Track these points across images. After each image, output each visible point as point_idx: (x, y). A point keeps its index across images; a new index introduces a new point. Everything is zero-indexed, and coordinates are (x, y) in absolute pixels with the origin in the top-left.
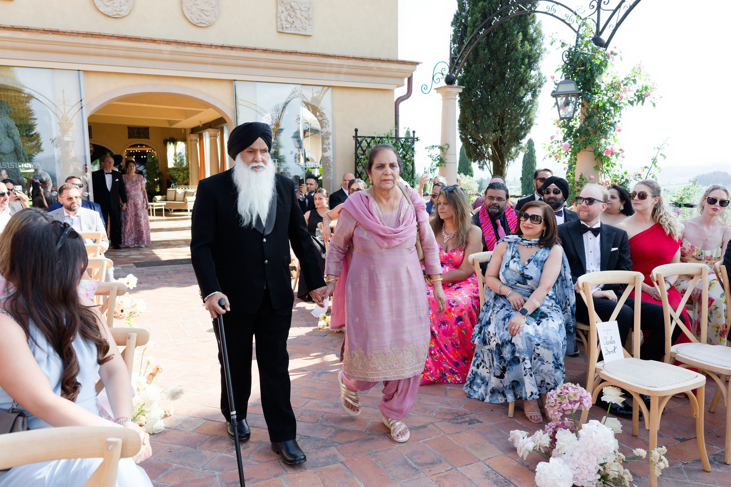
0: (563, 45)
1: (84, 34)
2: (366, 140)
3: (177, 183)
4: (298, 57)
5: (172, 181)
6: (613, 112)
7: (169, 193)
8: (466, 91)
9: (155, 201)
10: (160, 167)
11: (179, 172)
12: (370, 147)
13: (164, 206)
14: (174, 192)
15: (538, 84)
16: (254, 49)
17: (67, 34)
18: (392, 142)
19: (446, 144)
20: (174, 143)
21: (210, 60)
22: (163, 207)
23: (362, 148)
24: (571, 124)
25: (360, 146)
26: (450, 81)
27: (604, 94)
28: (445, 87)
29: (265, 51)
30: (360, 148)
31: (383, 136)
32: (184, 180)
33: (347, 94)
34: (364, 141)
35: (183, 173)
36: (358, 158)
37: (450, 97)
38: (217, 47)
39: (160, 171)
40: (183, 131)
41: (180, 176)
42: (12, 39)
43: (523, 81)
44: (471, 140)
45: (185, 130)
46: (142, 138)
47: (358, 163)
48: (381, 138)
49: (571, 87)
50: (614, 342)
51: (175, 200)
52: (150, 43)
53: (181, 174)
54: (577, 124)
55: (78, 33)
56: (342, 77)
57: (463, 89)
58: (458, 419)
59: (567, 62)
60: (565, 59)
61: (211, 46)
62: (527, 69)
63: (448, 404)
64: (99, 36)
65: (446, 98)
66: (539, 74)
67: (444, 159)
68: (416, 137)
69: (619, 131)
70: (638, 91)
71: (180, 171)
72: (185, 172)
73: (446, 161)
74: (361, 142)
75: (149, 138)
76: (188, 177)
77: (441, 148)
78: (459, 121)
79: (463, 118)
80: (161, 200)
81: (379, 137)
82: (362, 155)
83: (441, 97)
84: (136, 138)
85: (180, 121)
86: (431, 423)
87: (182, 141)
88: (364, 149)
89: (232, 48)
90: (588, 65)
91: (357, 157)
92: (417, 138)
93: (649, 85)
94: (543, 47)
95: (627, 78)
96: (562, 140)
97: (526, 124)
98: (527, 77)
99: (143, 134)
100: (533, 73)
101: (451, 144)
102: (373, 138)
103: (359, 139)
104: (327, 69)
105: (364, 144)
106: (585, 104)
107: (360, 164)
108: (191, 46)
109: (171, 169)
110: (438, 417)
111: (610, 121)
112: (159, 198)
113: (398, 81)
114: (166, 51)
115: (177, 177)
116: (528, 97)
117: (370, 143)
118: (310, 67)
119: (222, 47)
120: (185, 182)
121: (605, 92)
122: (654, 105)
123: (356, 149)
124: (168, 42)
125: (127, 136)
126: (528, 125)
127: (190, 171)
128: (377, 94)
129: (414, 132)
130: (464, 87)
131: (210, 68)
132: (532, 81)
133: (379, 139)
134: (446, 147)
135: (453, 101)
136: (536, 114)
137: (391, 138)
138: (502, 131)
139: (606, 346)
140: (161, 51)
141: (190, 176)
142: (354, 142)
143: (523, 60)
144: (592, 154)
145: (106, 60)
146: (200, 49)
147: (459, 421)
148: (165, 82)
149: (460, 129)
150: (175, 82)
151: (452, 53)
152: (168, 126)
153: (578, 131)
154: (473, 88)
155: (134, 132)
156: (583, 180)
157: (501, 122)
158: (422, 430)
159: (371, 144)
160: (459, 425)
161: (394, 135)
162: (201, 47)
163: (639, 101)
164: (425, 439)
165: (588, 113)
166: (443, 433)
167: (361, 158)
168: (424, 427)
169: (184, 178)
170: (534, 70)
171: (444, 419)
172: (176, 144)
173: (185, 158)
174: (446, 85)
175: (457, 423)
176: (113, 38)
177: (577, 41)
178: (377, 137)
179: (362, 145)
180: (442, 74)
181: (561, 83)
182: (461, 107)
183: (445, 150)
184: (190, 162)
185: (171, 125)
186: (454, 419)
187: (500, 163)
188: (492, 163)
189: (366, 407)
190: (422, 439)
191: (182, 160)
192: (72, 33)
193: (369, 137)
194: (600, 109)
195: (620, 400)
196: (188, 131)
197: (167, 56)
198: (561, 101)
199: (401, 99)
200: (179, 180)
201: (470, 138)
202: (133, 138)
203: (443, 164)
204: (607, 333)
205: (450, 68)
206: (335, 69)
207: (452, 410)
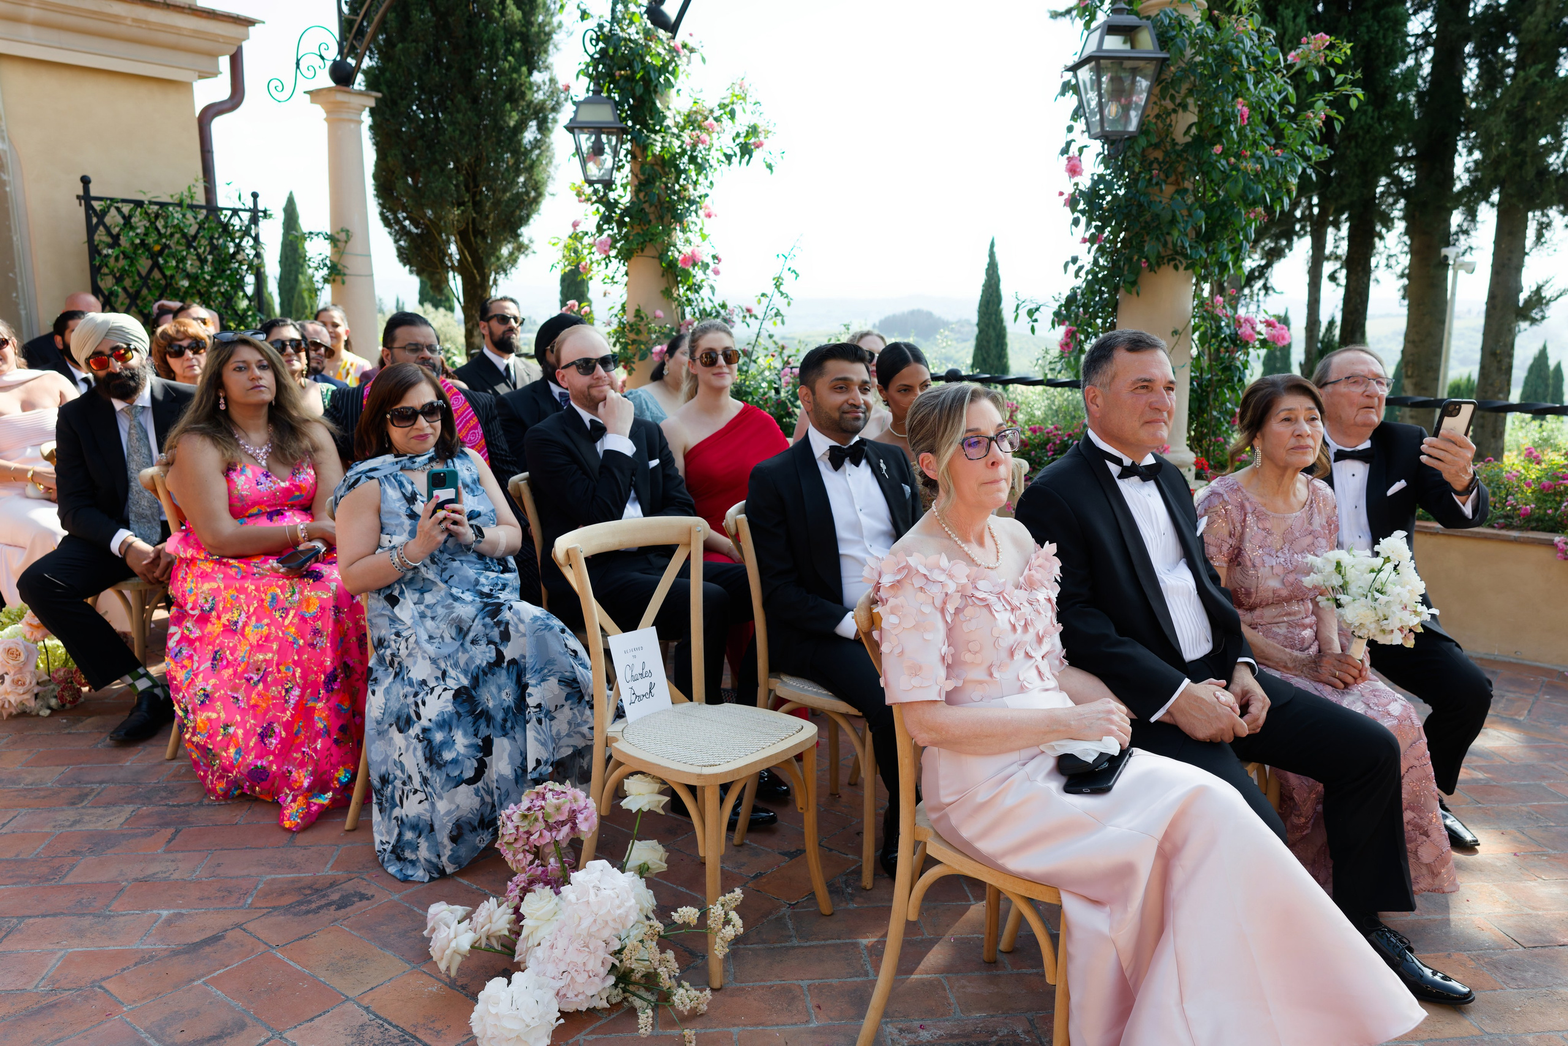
0: (584, 15)
2: (118, 209)
6: (693, 174)
8: (387, 106)
12: (132, 228)
15: (550, 104)
18: (195, 218)
19: (342, 230)
23: (108, 230)
24: (612, 196)
25: (101, 222)
26: (342, 75)
27: (674, 134)
28: (329, 89)
30: (101, 228)
31: (169, 200)
33: (48, 83)
34: (113, 211)
36: (100, 254)
37: (345, 116)
43: (515, 94)
44: (407, 223)
47: (100, 268)
48: (162, 205)
49: (604, 114)
50: (650, 673)
54: (623, 196)
57: (377, 99)
58: (310, 902)
59: (597, 56)
60: (591, 50)
62: (521, 66)
63: (292, 866)
65: (337, 119)
66: (552, 80)
67: (340, 267)
68: (261, 207)
69: (709, 216)
70: (738, 135)
73: (347, 271)
74: (104, 213)
77: (332, 238)
78: (376, 177)
79: (384, 170)
81: (156, 203)
82: (110, 246)
83: (324, 115)
86: (239, 926)
88: (115, 231)
90: (637, 66)
91: (94, 250)
92: (265, 212)
93: (762, 126)
94: (555, 20)
95: (722, 106)
96: (594, 230)
97: (527, 193)
98: (521, 85)
100: (537, 77)
101: (355, 228)
102: (139, 204)
103: (97, 205)
105: (113, 218)
106: (638, 152)
107: (105, 270)
110: (259, 905)
111: (686, 193)
113: (203, 63)
116: (530, 134)
117: (130, 217)
121: (675, 130)
122: (770, 167)
123: (91, 230)
126: (533, 194)
128: (143, 91)
129: (255, 196)
130: (379, 95)
132: (539, 96)
133: (156, 208)
134: (343, 236)
135: (352, 126)
136: (551, 170)
137: (192, 207)
138: (477, 205)
139: (632, 684)
142: (81, 211)
143: (508, 42)
144: (656, 261)
147: (314, 906)
149: (378, 196)
151: (345, 9)
153: (626, 211)
154: (402, 99)
156: (642, 318)
157: (472, 185)
158: (208, 949)
159: (133, 220)
160: (310, 916)
161: (200, 199)
163: (743, 155)
164: (209, 973)
165: (643, 174)
166: (262, 948)
167: (107, 256)
168: (215, 939)
170: (539, 71)
171: (275, 908)
174: (332, 84)
175: (308, 912)
177: (613, 11)
178: (151, 203)
179: (108, 220)
180: (322, 58)
181: (587, 101)
182: (376, 144)
183: (341, 245)
186: (300, 903)
187: (478, 278)
188: (459, 278)
189: (55, 915)
190: (203, 976)
193: (124, 201)
194: (668, 165)
195: (659, 802)
198: (586, 141)
199: (215, 110)
201: (405, 219)
203: (338, 278)
204: (635, 657)
205: (340, 45)
207: (300, 880)
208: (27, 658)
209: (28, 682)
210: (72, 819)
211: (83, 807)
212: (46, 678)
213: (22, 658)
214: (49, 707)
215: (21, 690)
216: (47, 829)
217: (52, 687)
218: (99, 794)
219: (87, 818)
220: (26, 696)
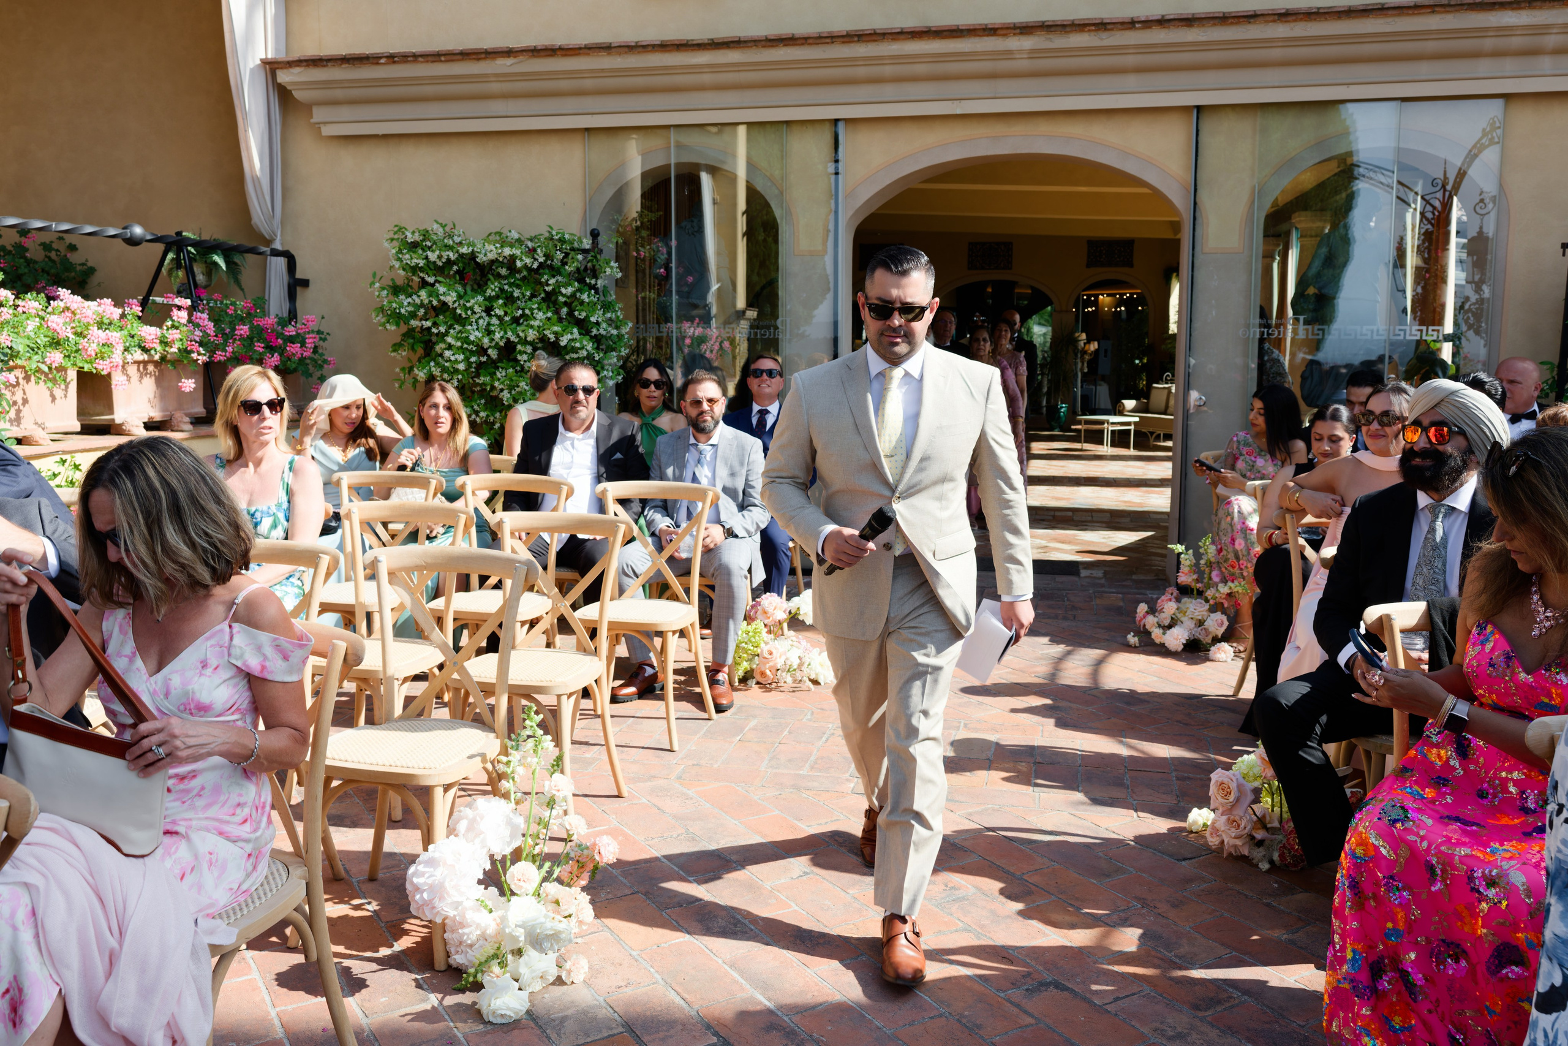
1: (843, 36)
4: (1390, 20)
5: (1167, 367)
7: (1154, 395)
9: (1121, 413)
10: (1149, 333)
13: (1135, 423)
14: (1166, 391)
16: (1252, 17)
17: (810, 41)
21: (1131, 60)
22: (1132, 427)
29: (1285, 16)
38: (1148, 24)
39: (1150, 341)
42: (713, 68)
46: (1116, 265)
51: (1165, 413)
52: (986, 38)
55: (832, 37)
56: (1546, 63)
61: (1131, 24)
64: (874, 38)
75: (1131, 265)
80: (1134, 410)
84: (1102, 265)
89: (1189, 21)
99: (1119, 257)
104: (1489, 43)
108: (1083, 31)
109: (1173, 336)
112: (1130, 404)
114: (1020, 51)
118: (1431, 46)
119: (1163, 22)
124: (1025, 29)
125: (1084, 261)
131: (1132, 81)
140: (1008, 54)
145: (889, 91)
146: (1104, 35)
148: (1018, 129)
150: (1044, 127)
152: (1172, 235)
155: (1101, 251)
162: (1106, 29)
176: (902, 37)
185: (1175, 232)
192: (820, 37)
197: (1023, 64)
202: (1095, 266)
206: (1516, 42)
208: (1238, 800)
209: (1242, 826)
210: (1179, 1029)
211: (1202, 1019)
212: (1276, 824)
213: (1232, 798)
214: (1271, 862)
215: (1233, 832)
216: (1145, 1030)
217: (1280, 837)
218: (1232, 1007)
219: (1194, 1035)
220: (1238, 842)
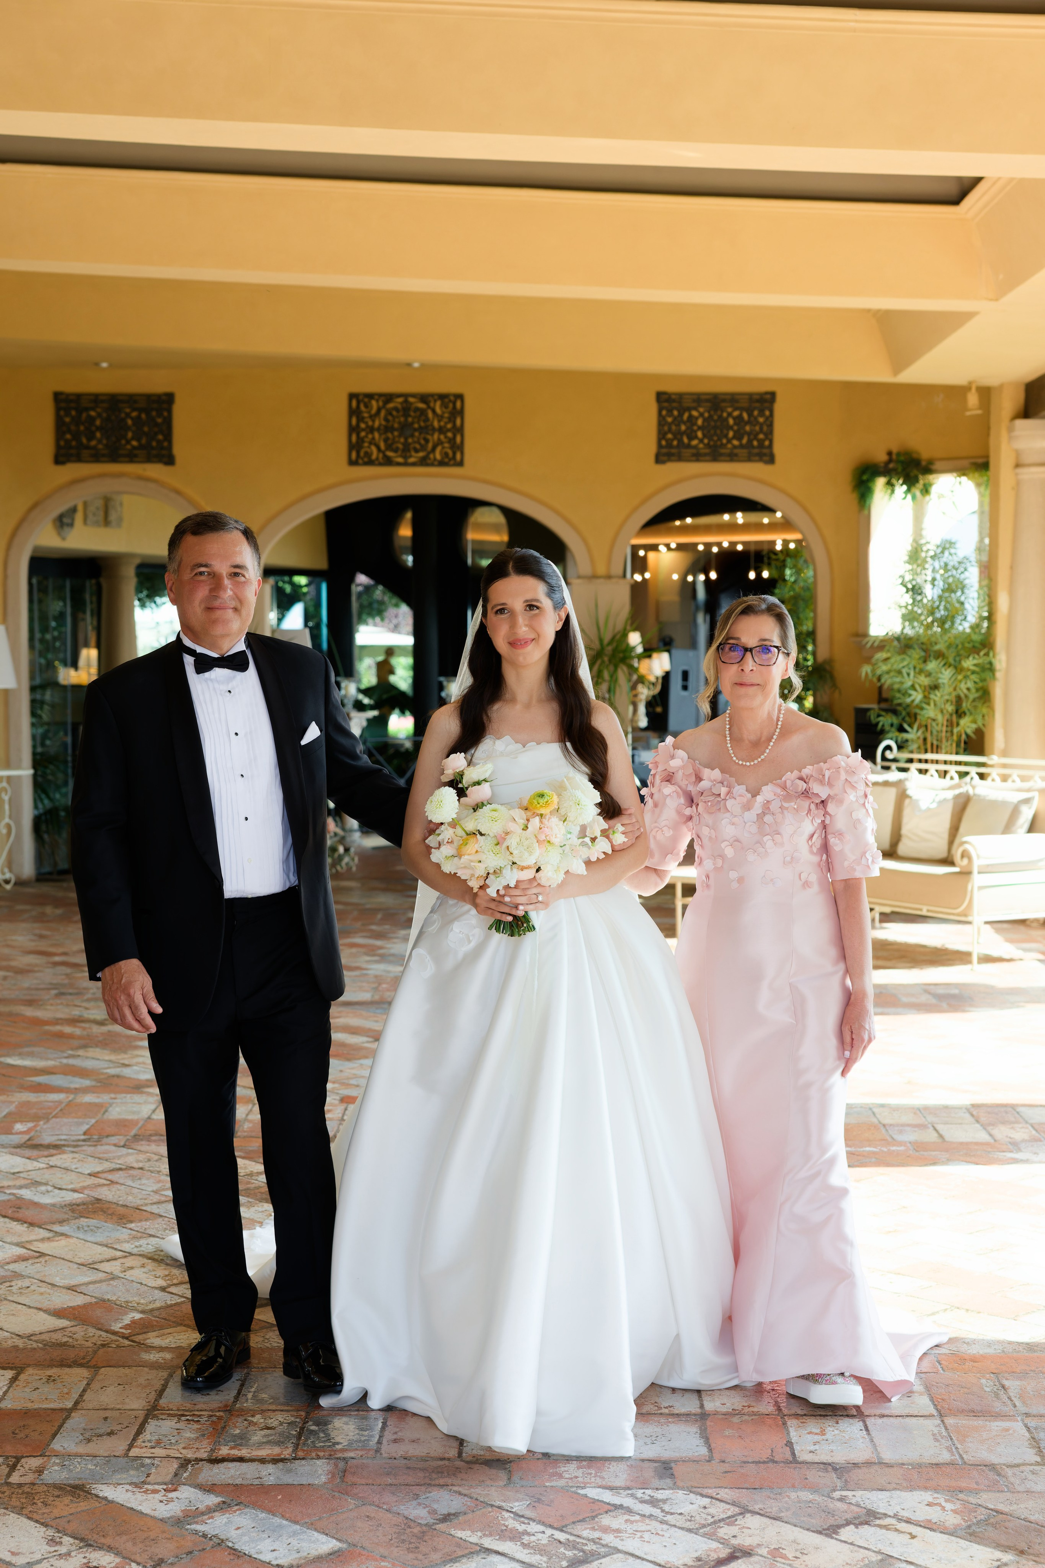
3: (913, 734)
5: (886, 720)
10: (822, 635)
11: (932, 665)
14: (892, 793)
20: (910, 481)
32: (959, 713)
35: (958, 669)
39: (822, 655)
40: (973, 399)
41: (935, 687)
45: (986, 393)
46: (732, 457)
53: (945, 676)
71: (939, 655)
72: (969, 663)
75: (770, 459)
76: (985, 695)
84: (697, 457)
85: (958, 320)
87: (962, 471)
99: (738, 436)
109: (883, 644)
115: (917, 697)
120: (967, 725)
125: (651, 446)
127: (1000, 661)
141: (998, 691)
152: (880, 374)
155: (691, 420)
169: (959, 700)
172: (926, 491)
173: (972, 576)
184: (1003, 602)
185: (899, 363)
191: (953, 587)
196: (1010, 402)
200: (930, 712)
202: (680, 458)
